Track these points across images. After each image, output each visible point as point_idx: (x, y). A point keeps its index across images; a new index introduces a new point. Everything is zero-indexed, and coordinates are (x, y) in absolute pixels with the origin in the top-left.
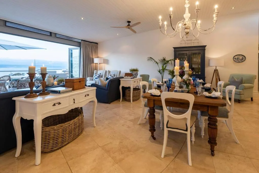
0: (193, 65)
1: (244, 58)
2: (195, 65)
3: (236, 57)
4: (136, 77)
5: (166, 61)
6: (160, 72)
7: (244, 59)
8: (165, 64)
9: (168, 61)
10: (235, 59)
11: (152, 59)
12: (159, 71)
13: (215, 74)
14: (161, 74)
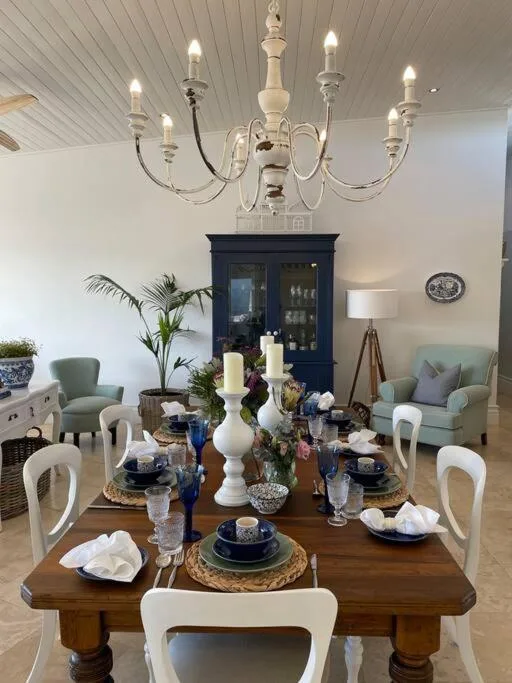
0: (290, 313)
1: (460, 285)
2: (296, 312)
3: (435, 283)
4: (25, 386)
5: (176, 293)
6: (148, 343)
7: (460, 290)
8: (171, 309)
9: (187, 296)
10: (433, 288)
11: (109, 284)
12: (145, 342)
13: (367, 347)
14: (156, 353)
